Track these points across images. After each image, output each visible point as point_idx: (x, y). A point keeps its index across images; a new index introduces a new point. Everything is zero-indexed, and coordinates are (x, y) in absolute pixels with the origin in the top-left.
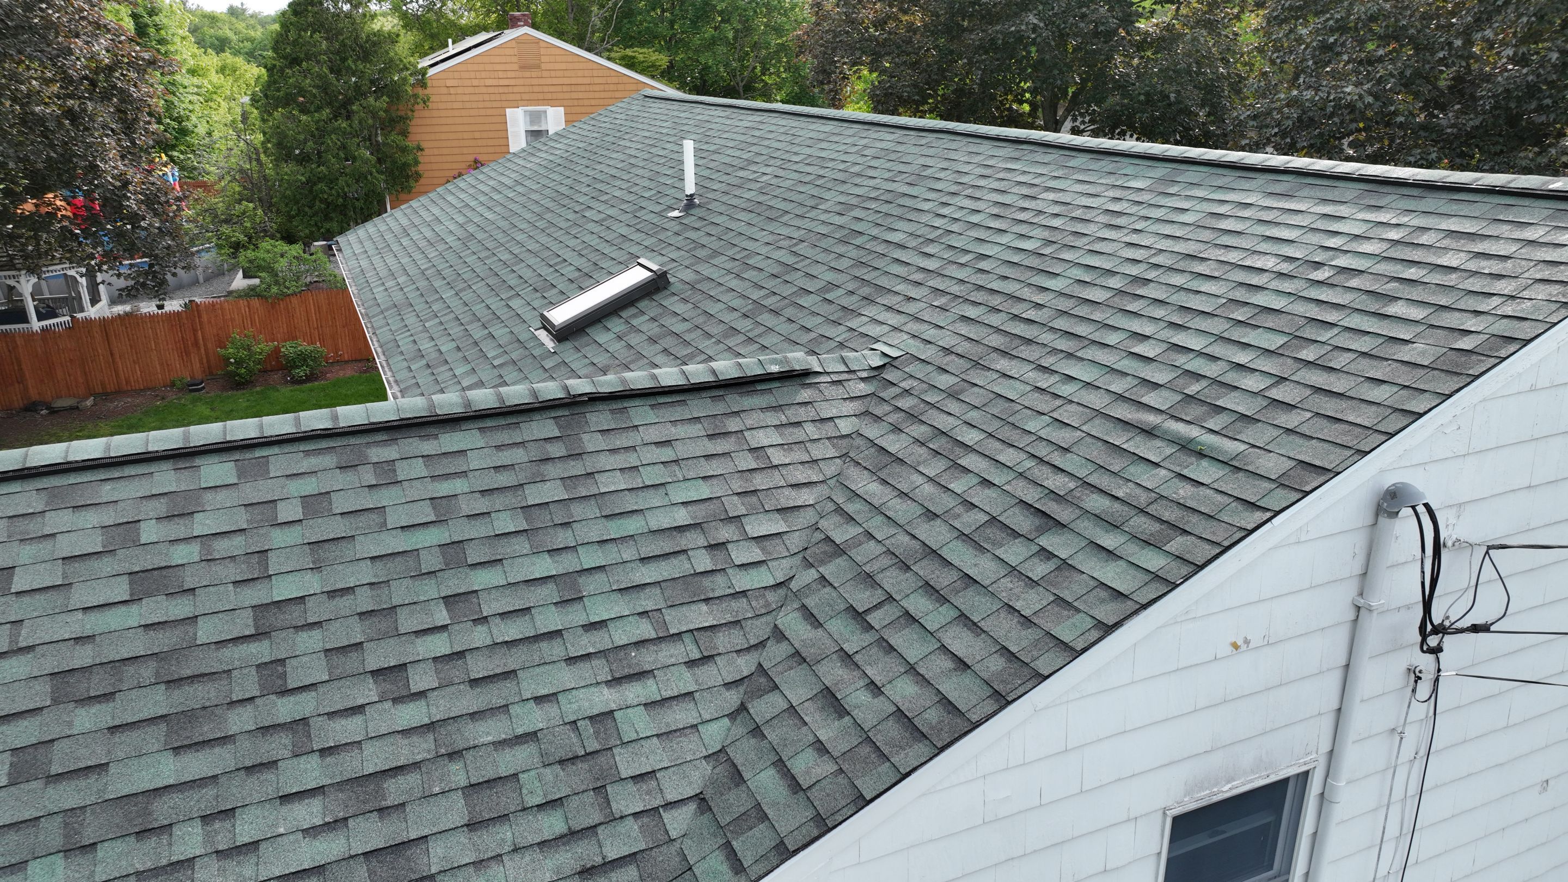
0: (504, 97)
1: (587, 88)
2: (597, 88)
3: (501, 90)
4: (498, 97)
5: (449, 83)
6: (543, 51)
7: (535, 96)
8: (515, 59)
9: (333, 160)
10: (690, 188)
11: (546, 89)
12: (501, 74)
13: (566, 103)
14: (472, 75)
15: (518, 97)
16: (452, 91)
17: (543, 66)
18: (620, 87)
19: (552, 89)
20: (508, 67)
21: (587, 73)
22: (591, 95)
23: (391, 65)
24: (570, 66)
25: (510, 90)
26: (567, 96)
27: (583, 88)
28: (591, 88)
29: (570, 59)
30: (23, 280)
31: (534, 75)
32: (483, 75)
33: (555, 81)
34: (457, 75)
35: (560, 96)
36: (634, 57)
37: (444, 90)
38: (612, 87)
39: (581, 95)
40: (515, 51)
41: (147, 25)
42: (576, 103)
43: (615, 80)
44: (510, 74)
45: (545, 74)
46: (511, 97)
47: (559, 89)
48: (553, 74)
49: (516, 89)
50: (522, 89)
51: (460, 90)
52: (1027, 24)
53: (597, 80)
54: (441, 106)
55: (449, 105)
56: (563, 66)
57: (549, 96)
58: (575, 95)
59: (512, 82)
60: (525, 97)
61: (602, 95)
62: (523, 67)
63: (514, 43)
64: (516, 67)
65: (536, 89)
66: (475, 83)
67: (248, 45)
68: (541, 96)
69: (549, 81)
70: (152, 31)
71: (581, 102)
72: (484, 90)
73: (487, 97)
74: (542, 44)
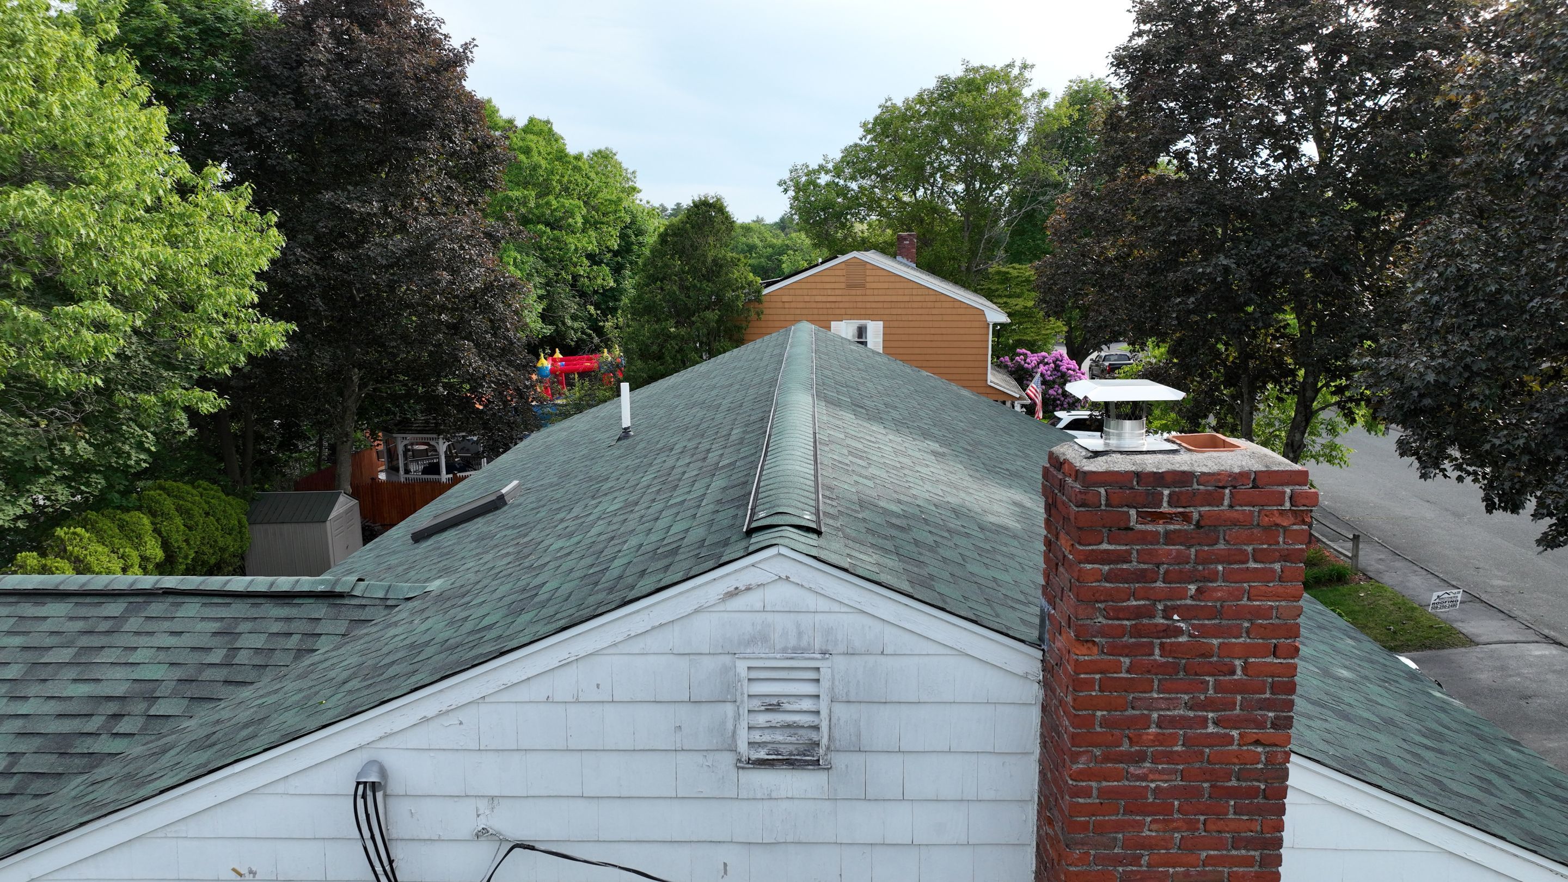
0: (830, 311)
1: (907, 305)
2: (915, 305)
3: (828, 305)
4: (825, 311)
5: (785, 299)
6: (868, 272)
7: (857, 311)
8: (843, 279)
9: (670, 361)
10: (626, 422)
11: (868, 305)
12: (829, 292)
13: (885, 318)
14: (805, 292)
15: (843, 311)
16: (787, 305)
17: (868, 285)
18: (938, 305)
19: (874, 305)
20: (836, 286)
21: (907, 292)
22: (909, 311)
23: (729, 284)
24: (891, 285)
25: (837, 305)
26: (887, 312)
27: (902, 305)
28: (910, 305)
29: (892, 279)
30: (441, 441)
31: (859, 292)
32: (815, 292)
33: (877, 299)
34: (792, 292)
35: (882, 312)
36: (1008, 273)
37: (780, 305)
38: (929, 305)
39: (900, 311)
40: (844, 272)
41: (633, 244)
42: (894, 318)
43: (933, 298)
44: (837, 292)
45: (868, 292)
46: (838, 311)
47: (880, 305)
48: (876, 292)
49: (841, 305)
50: (847, 305)
51: (793, 305)
52: (1216, 265)
53: (915, 298)
54: (776, 318)
55: (782, 318)
56: (886, 285)
57: (870, 312)
58: (894, 311)
59: (839, 299)
60: (849, 311)
61: (920, 311)
62: (850, 286)
63: (843, 266)
64: (843, 286)
65: (859, 305)
66: (807, 298)
67: (770, 250)
68: (863, 312)
69: (871, 299)
70: (635, 248)
71: (899, 318)
72: (814, 305)
73: (816, 311)
74: (868, 266)
